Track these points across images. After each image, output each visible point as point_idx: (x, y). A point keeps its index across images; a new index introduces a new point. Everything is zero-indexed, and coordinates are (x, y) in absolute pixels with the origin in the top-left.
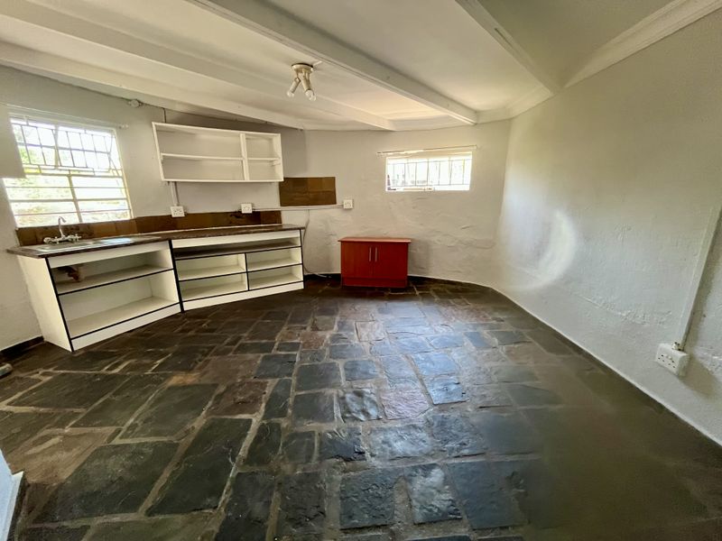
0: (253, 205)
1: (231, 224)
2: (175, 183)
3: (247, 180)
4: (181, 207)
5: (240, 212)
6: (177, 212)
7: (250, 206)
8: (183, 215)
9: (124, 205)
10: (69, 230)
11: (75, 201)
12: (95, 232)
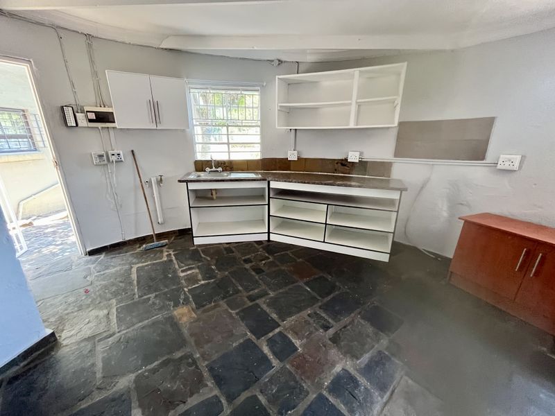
0: (361, 154)
1: (336, 171)
2: (296, 130)
3: (352, 126)
4: (296, 152)
5: (346, 160)
6: (292, 156)
7: (357, 154)
8: (296, 159)
9: (258, 148)
10: (219, 164)
11: (228, 144)
12: (234, 167)
